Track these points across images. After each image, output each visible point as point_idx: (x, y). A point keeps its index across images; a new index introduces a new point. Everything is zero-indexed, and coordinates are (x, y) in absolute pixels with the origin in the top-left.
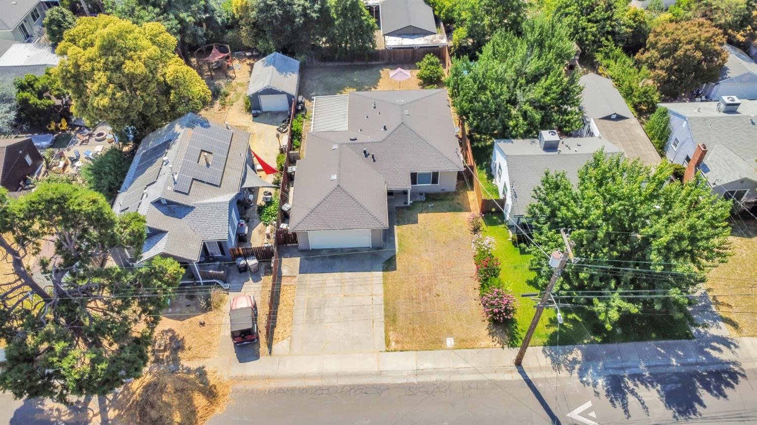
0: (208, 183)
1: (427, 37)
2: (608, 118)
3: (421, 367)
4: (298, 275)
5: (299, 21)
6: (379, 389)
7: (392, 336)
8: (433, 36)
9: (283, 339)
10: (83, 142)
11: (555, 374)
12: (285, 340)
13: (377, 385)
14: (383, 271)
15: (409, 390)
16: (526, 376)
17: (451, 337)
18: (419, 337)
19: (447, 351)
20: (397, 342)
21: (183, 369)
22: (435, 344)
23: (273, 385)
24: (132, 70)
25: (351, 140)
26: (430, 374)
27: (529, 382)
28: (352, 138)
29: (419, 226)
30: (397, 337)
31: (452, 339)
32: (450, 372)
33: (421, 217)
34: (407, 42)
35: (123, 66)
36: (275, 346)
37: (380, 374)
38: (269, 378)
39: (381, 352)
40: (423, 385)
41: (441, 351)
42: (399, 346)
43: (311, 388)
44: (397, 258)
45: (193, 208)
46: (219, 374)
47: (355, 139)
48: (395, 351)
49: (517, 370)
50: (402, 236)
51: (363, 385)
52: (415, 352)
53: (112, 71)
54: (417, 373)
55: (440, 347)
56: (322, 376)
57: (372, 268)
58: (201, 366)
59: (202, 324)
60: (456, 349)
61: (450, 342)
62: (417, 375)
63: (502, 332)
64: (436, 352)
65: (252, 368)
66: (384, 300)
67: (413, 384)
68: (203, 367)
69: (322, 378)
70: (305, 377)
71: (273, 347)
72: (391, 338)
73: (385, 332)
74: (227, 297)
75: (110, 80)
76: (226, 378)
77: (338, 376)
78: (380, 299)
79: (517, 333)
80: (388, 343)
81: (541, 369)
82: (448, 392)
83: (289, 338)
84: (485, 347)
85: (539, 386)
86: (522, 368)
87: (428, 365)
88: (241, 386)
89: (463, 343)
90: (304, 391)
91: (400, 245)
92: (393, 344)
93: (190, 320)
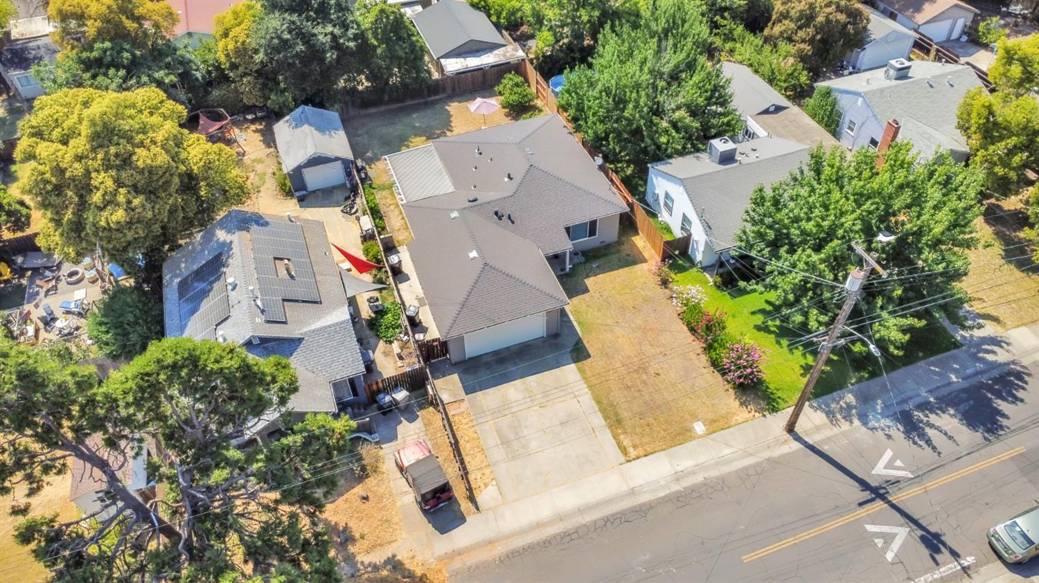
0: (303, 301)
1: (496, 52)
2: (766, 112)
3: (680, 469)
4: (466, 397)
5: (330, 56)
6: (642, 511)
7: (626, 442)
8: (503, 48)
9: (486, 485)
10: (48, 291)
11: (836, 430)
12: (490, 486)
13: (635, 507)
14: (574, 362)
16: (806, 442)
17: (698, 420)
18: (659, 432)
19: (701, 439)
20: (635, 447)
21: (366, 568)
22: (682, 435)
23: (500, 550)
24: (149, 162)
25: (470, 201)
26: (694, 473)
27: (812, 448)
28: (471, 199)
29: (594, 294)
30: (633, 440)
31: (700, 423)
32: (717, 464)
33: (589, 282)
34: (473, 62)
35: (135, 158)
36: (480, 499)
37: (632, 492)
38: (490, 542)
39: (621, 464)
40: (693, 489)
41: (694, 442)
42: (640, 451)
43: (554, 537)
44: (585, 342)
45: (300, 340)
46: (419, 558)
47: (475, 200)
48: (638, 458)
49: (791, 438)
50: (576, 312)
51: (619, 513)
52: (662, 453)
53: (119, 168)
54: (678, 477)
55: (691, 437)
56: (560, 518)
57: (558, 363)
58: (390, 555)
59: (366, 498)
60: (710, 434)
61: (699, 428)
62: (678, 480)
63: (754, 398)
64: (689, 445)
65: (461, 537)
66: (595, 398)
67: (679, 491)
68: (394, 556)
69: (561, 520)
70: (539, 526)
71: (477, 500)
72: (625, 444)
73: (614, 437)
74: (381, 453)
75: (119, 183)
76: (432, 560)
77: (580, 511)
78: (587, 398)
79: (772, 394)
80: (624, 451)
81: (818, 429)
82: (726, 489)
83: (494, 482)
84: (743, 422)
85: (825, 448)
86: (797, 434)
87: (686, 464)
88: (457, 564)
89: (717, 424)
90: (547, 543)
91: (579, 323)
92: (631, 450)
93: (344, 497)
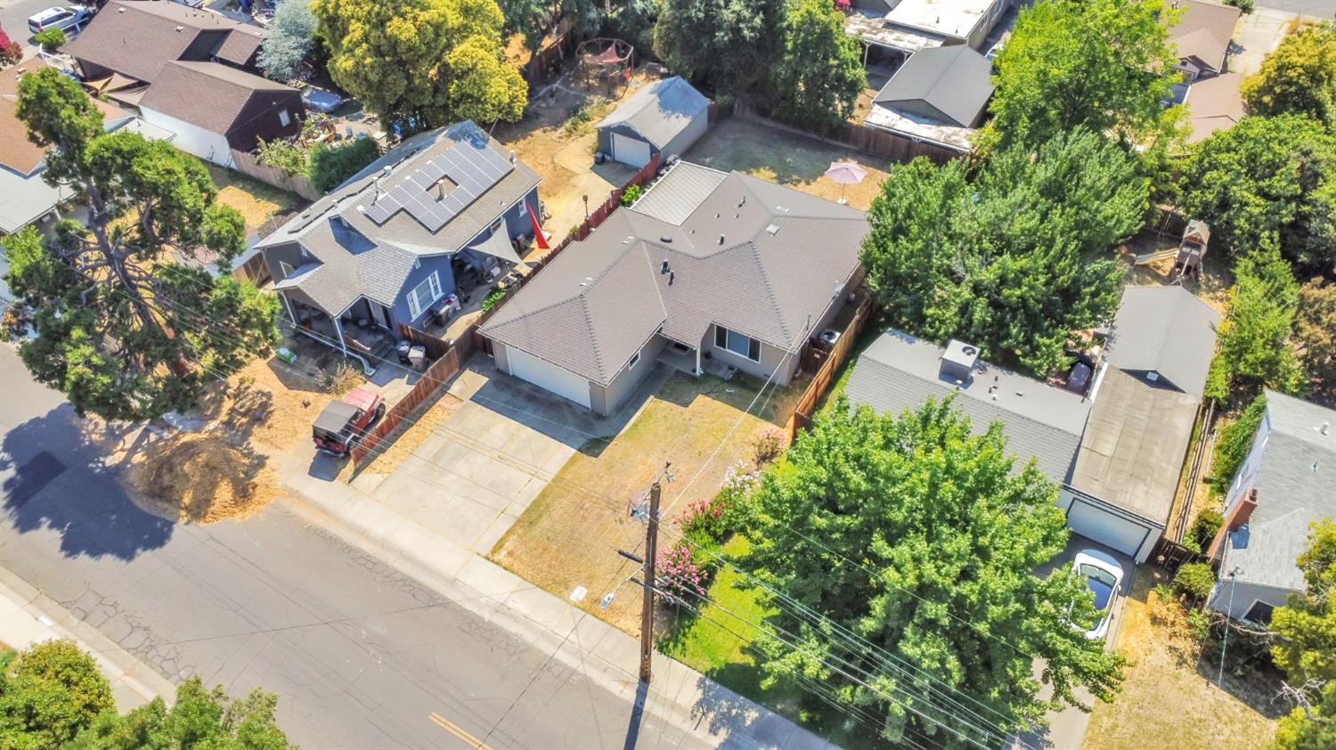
2: (1140, 375)
3: (510, 604)
4: (467, 401)
6: (435, 602)
9: (380, 472)
11: (688, 726)
12: (380, 475)
13: (436, 593)
14: (580, 450)
15: (470, 625)
16: (642, 704)
17: (587, 587)
18: (544, 562)
19: (565, 603)
20: (510, 554)
22: (555, 584)
25: (662, 240)
26: (515, 619)
27: (637, 712)
28: (667, 238)
29: (688, 413)
30: (515, 547)
31: (585, 591)
32: (543, 634)
33: (701, 400)
34: (906, 126)
36: (362, 476)
37: (453, 582)
39: (478, 554)
41: (556, 599)
42: (507, 561)
44: (613, 442)
45: (374, 246)
47: (670, 241)
48: (497, 563)
49: (637, 686)
50: (648, 415)
51: (420, 584)
52: (520, 580)
55: (560, 592)
56: (383, 544)
59: (306, 405)
60: (579, 608)
61: (579, 593)
63: (664, 622)
64: (548, 597)
65: (317, 489)
66: (544, 490)
67: (482, 619)
68: (267, 458)
72: (507, 544)
73: (508, 532)
79: (684, 635)
80: (499, 546)
83: (387, 475)
84: (621, 629)
85: (646, 727)
86: (647, 689)
87: (521, 606)
88: (286, 503)
91: (635, 425)
92: (503, 553)
93: (298, 392)
